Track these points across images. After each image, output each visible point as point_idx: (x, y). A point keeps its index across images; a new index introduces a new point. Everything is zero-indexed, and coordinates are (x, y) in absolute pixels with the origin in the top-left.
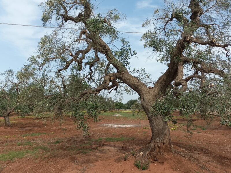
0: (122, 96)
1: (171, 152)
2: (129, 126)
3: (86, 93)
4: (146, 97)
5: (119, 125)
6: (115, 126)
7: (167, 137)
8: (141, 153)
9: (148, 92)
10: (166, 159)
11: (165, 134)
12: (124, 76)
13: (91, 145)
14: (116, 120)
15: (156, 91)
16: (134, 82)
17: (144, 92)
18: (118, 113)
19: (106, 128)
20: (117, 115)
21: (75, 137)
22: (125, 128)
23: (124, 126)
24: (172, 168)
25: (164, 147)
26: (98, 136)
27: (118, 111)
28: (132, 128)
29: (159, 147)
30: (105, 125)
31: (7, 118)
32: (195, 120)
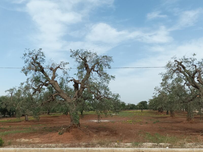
31: (26, 116)
32: (166, 117)
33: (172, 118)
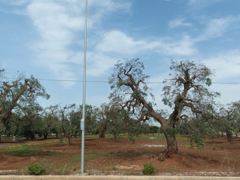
0: (152, 123)
1: (178, 154)
2: (161, 146)
3: (133, 123)
4: (164, 125)
5: (153, 145)
6: (150, 146)
7: (175, 146)
8: (161, 154)
9: (165, 122)
10: (174, 157)
11: (174, 145)
12: (152, 113)
13: (134, 155)
14: (151, 142)
15: (169, 122)
16: (158, 117)
17: (163, 122)
18: (153, 136)
19: (142, 147)
20: (152, 138)
21: (122, 151)
22: (157, 147)
23: (157, 146)
24: (176, 161)
25: (173, 151)
26: (137, 151)
27: (153, 134)
28: (163, 147)
29: (171, 151)
30: (141, 145)
31: (70, 139)
32: (222, 143)
33: (230, 143)
